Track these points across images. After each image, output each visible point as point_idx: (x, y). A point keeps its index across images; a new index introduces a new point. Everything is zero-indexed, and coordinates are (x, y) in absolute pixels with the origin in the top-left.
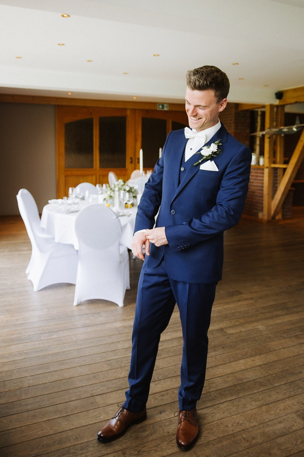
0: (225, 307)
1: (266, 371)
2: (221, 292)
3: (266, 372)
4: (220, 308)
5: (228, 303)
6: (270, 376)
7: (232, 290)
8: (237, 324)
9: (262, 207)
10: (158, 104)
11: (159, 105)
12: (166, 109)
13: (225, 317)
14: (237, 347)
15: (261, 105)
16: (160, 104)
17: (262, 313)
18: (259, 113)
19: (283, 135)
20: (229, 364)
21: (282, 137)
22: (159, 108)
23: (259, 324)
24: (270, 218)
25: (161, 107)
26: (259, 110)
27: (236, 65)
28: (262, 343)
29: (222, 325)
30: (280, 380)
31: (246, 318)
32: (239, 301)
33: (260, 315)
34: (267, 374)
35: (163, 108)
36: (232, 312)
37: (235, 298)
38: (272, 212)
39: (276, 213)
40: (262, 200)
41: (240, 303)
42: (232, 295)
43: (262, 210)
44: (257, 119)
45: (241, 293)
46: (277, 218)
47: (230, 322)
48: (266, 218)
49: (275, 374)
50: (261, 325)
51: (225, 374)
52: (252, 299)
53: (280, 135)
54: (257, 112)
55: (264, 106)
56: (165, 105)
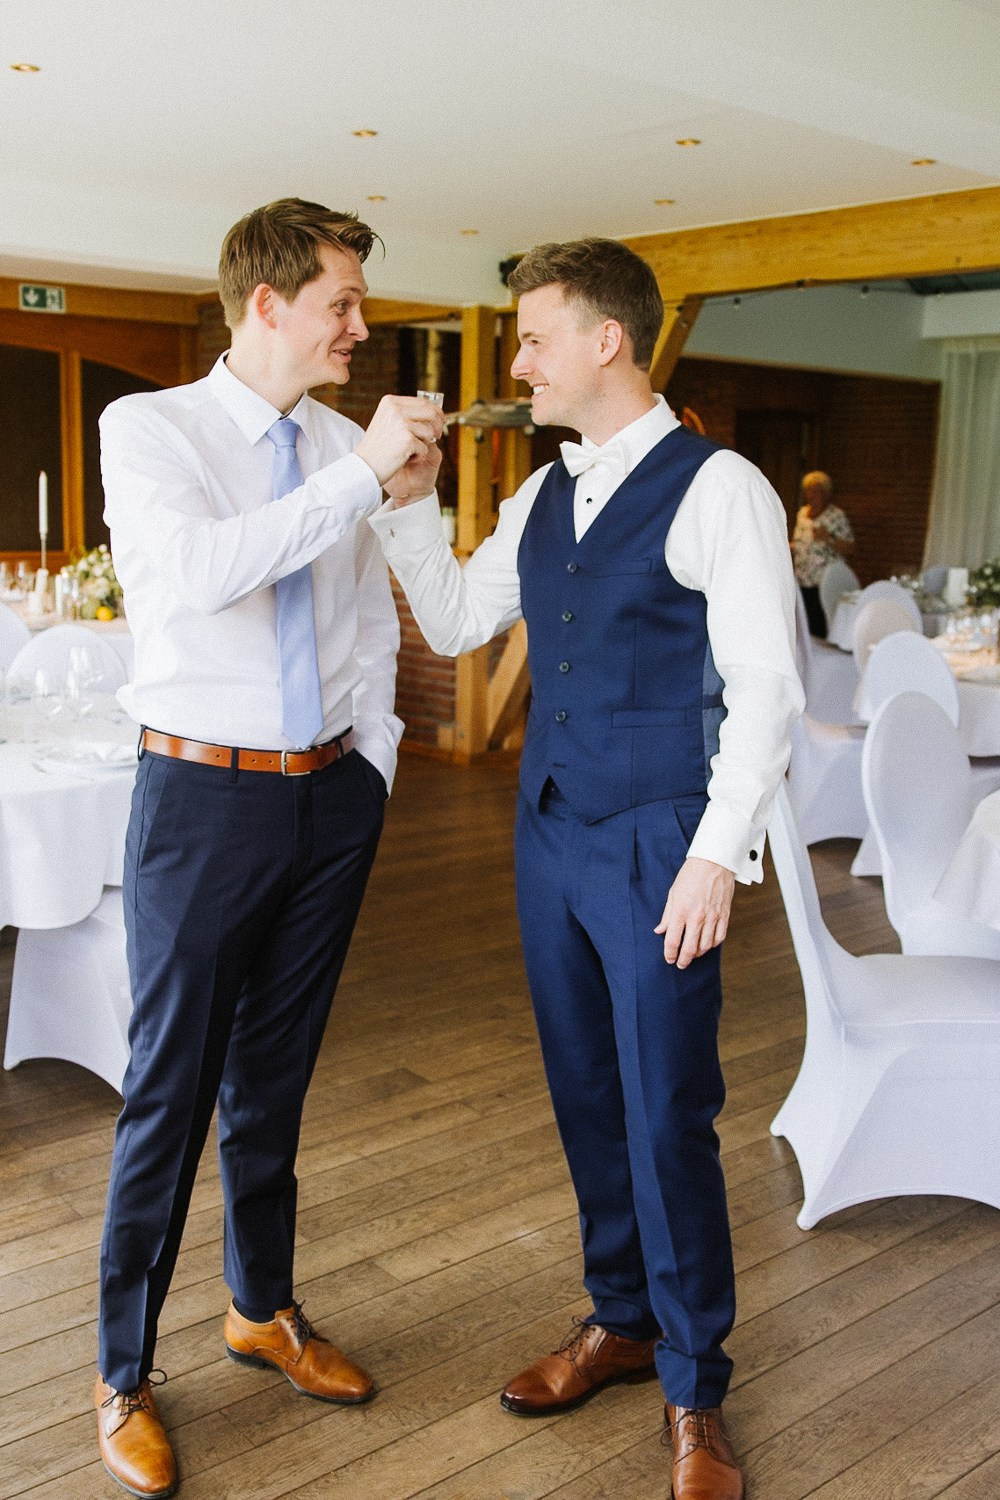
0: (367, 1151)
1: (579, 1447)
2: (342, 1082)
3: (581, 1453)
4: (349, 1158)
5: (375, 1132)
6: (599, 1474)
7: (382, 1071)
8: (429, 1228)
9: (452, 706)
10: (21, 287)
11: (26, 290)
12: (53, 308)
13: (376, 1202)
14: (444, 1345)
15: (445, 308)
16: (28, 284)
17: (515, 1167)
18: (434, 340)
19: (529, 430)
20: (422, 1435)
21: (527, 436)
22: (26, 303)
23: (516, 1221)
24: (484, 748)
25: (32, 298)
26: (433, 328)
27: (368, 138)
28: (541, 1312)
29: (367, 1243)
30: (644, 1483)
31: (458, 1196)
32: (416, 1117)
33: (512, 1176)
34: (585, 1466)
35: (42, 302)
36: (398, 1173)
37: (401, 1106)
38: (490, 726)
39: (503, 727)
40: (453, 679)
41: (423, 1129)
42: (385, 1090)
43: (451, 717)
44: (425, 364)
45: (420, 1081)
46: (506, 745)
47: (400, 1222)
48: (466, 746)
49: (619, 1455)
50: (525, 1223)
51: (418, 1488)
52: (466, 1103)
53: (519, 428)
54: (425, 333)
55: (455, 315)
56: (51, 292)
